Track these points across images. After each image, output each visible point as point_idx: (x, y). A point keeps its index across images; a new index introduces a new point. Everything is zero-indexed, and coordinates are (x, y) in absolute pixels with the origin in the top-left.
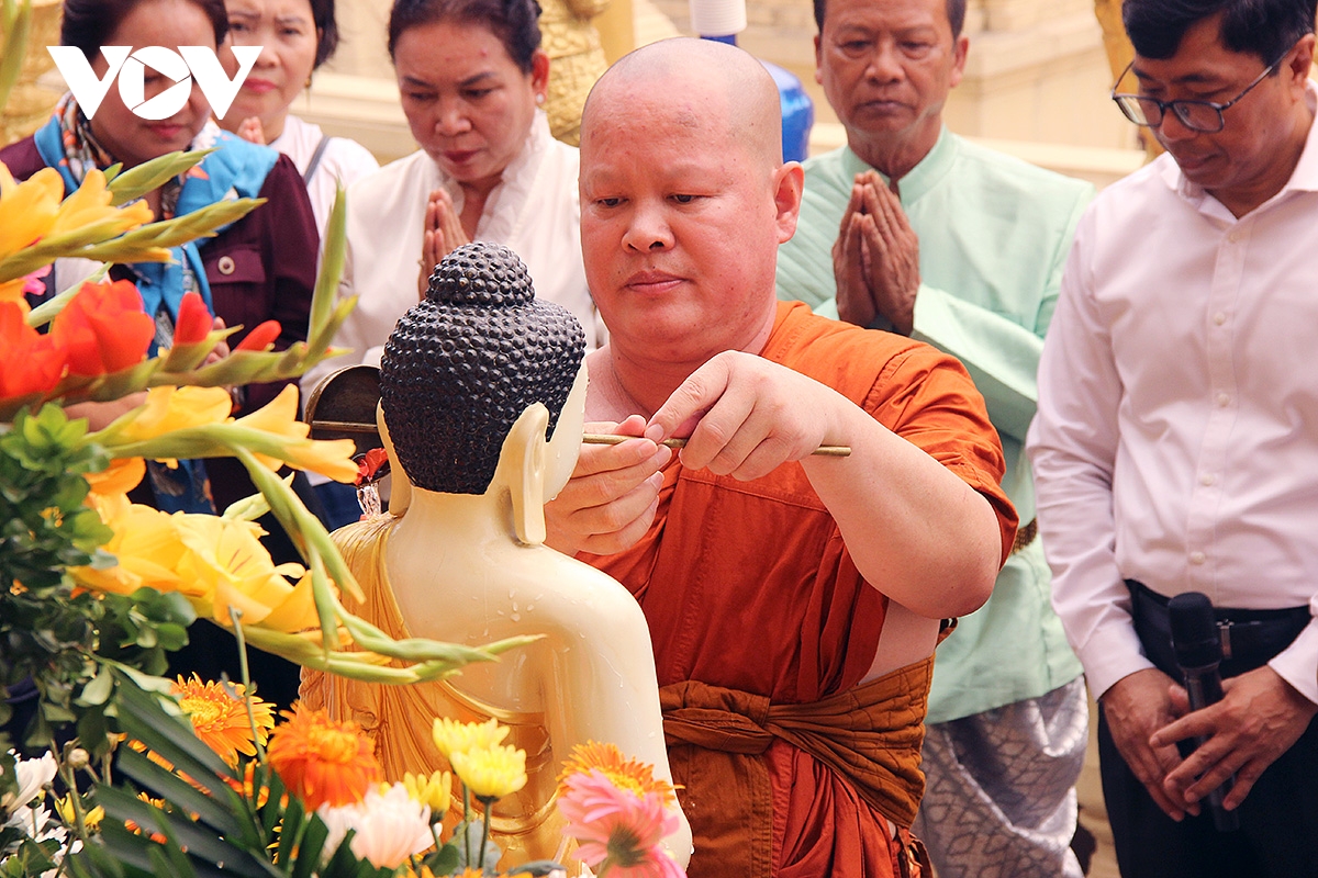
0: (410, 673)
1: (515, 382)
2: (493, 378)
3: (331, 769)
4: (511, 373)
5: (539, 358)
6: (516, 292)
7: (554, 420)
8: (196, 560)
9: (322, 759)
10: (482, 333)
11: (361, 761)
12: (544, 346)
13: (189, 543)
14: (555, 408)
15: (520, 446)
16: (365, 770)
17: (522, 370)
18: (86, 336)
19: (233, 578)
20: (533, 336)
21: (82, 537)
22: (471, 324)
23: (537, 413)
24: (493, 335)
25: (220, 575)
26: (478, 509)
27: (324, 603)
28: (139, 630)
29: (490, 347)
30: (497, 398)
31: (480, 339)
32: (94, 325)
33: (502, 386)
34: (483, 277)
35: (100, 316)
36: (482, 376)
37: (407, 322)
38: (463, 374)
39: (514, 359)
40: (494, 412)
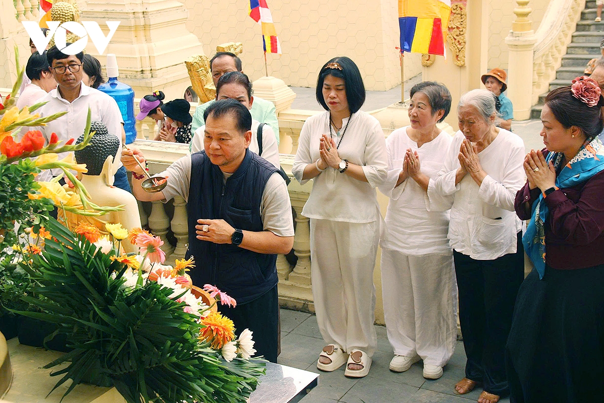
0: (99, 214)
1: (106, 151)
2: (101, 150)
3: (90, 235)
4: (105, 149)
5: (111, 145)
6: (105, 131)
7: (114, 159)
8: (49, 191)
9: (88, 233)
10: (98, 140)
11: (96, 233)
12: (111, 143)
13: (48, 188)
14: (114, 156)
15: (107, 165)
16: (98, 235)
17: (107, 148)
18: (29, 143)
19: (58, 195)
20: (109, 141)
21: (34, 188)
22: (95, 138)
23: (110, 157)
24: (100, 141)
25: (55, 195)
26: (98, 179)
27: (83, 199)
28: (42, 207)
29: (100, 143)
30: (102, 155)
31: (97, 142)
32: (32, 140)
33: (103, 152)
34: (97, 128)
35: (33, 138)
36: (98, 150)
37: (80, 139)
38: (94, 150)
39: (105, 146)
40: (101, 157)
